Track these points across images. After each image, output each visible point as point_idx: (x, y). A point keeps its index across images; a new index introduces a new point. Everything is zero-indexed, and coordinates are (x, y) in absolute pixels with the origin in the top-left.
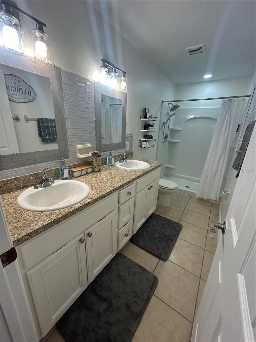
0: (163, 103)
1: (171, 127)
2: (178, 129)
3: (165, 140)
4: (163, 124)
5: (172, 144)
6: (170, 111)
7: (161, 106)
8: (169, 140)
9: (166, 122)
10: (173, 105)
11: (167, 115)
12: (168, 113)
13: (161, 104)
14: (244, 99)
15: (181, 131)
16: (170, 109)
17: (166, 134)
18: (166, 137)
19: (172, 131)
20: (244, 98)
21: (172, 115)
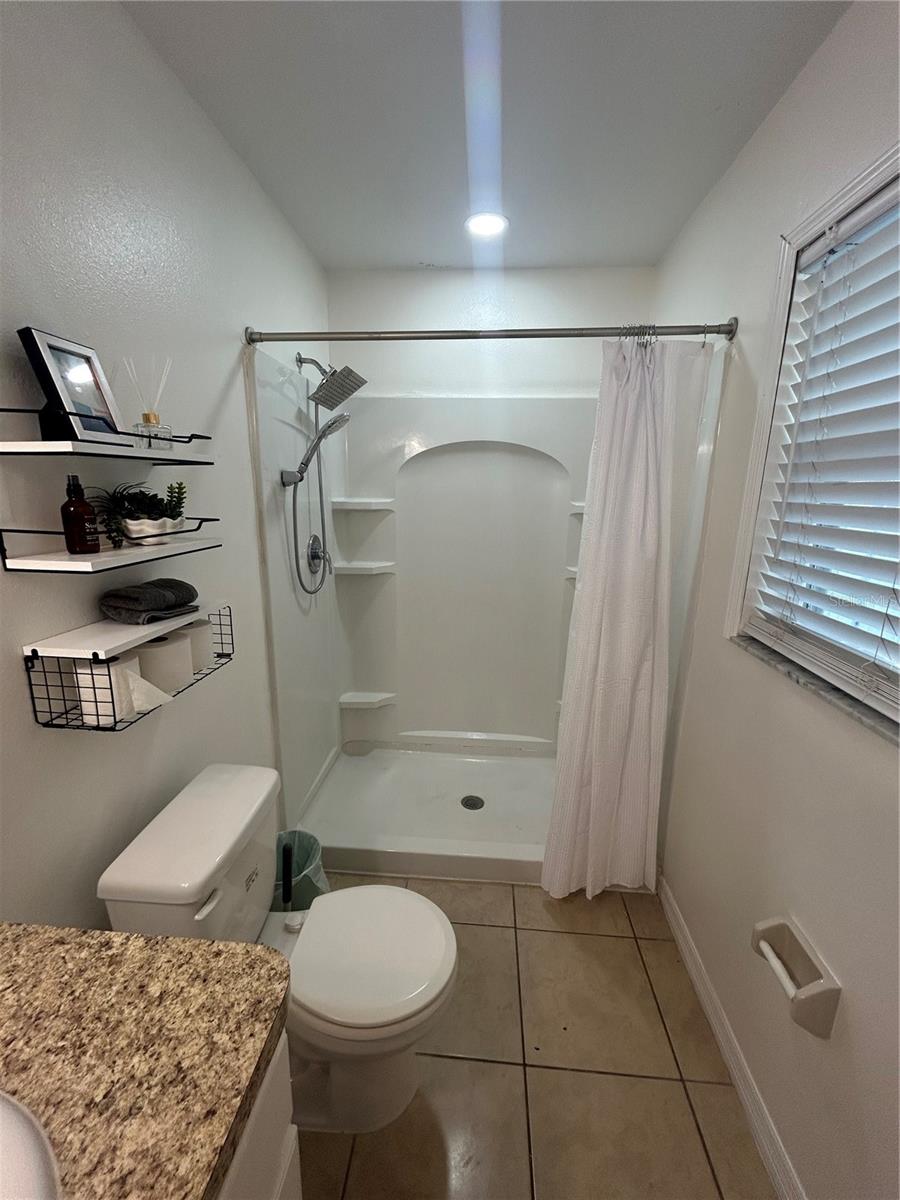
0: (258, 345)
1: (337, 496)
2: (374, 508)
3: (314, 572)
4: (284, 484)
5: (358, 588)
6: (312, 404)
7: (247, 362)
8: (339, 563)
9: (302, 471)
10: (323, 372)
11: (300, 432)
12: (301, 416)
13: (243, 353)
14: (704, 345)
15: (391, 515)
16: (313, 390)
17: (316, 538)
18: (314, 556)
19: (343, 513)
20: (700, 338)
21: (331, 427)
